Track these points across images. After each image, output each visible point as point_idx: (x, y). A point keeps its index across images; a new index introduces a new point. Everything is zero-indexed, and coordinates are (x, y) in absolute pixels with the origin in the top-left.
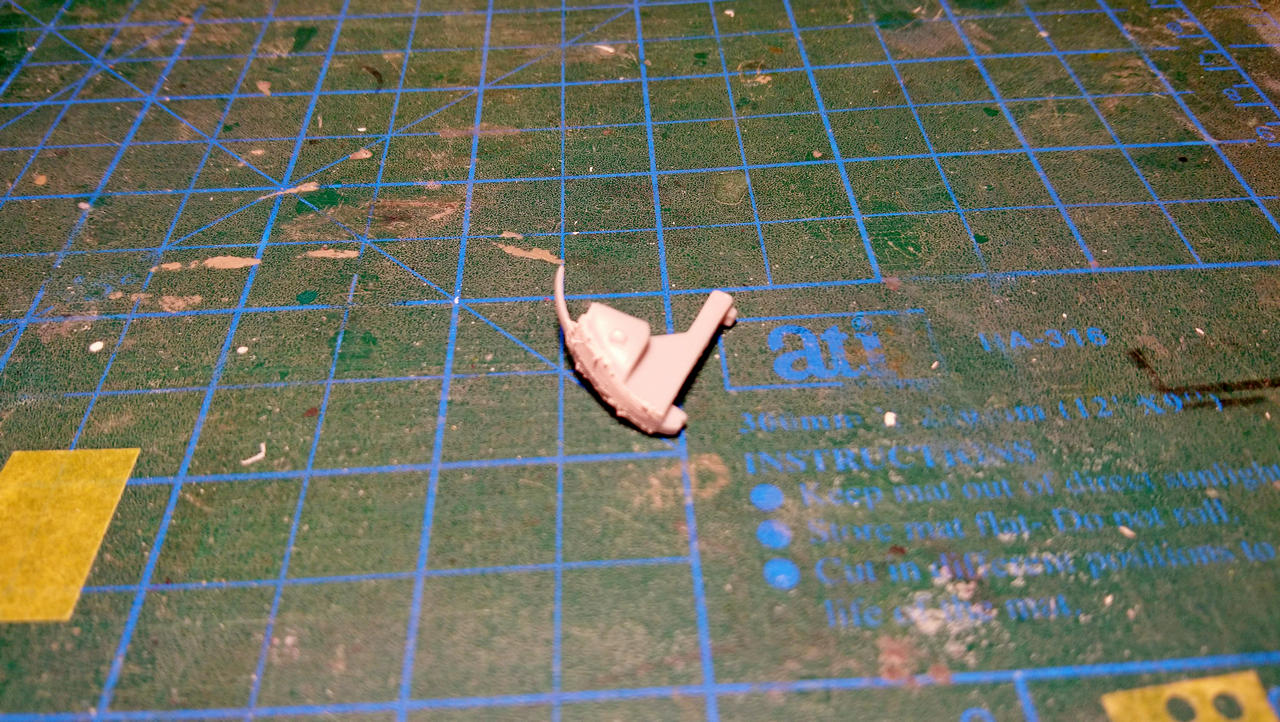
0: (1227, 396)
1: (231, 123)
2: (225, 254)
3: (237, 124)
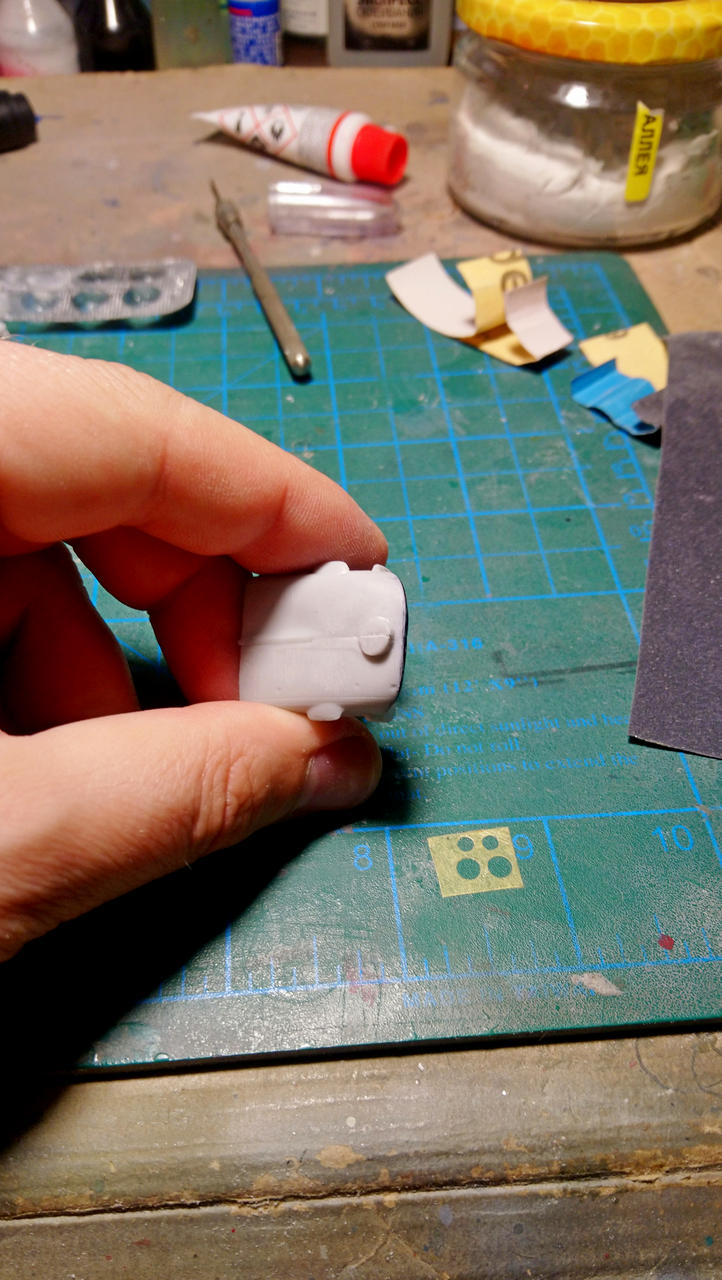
0: (543, 679)
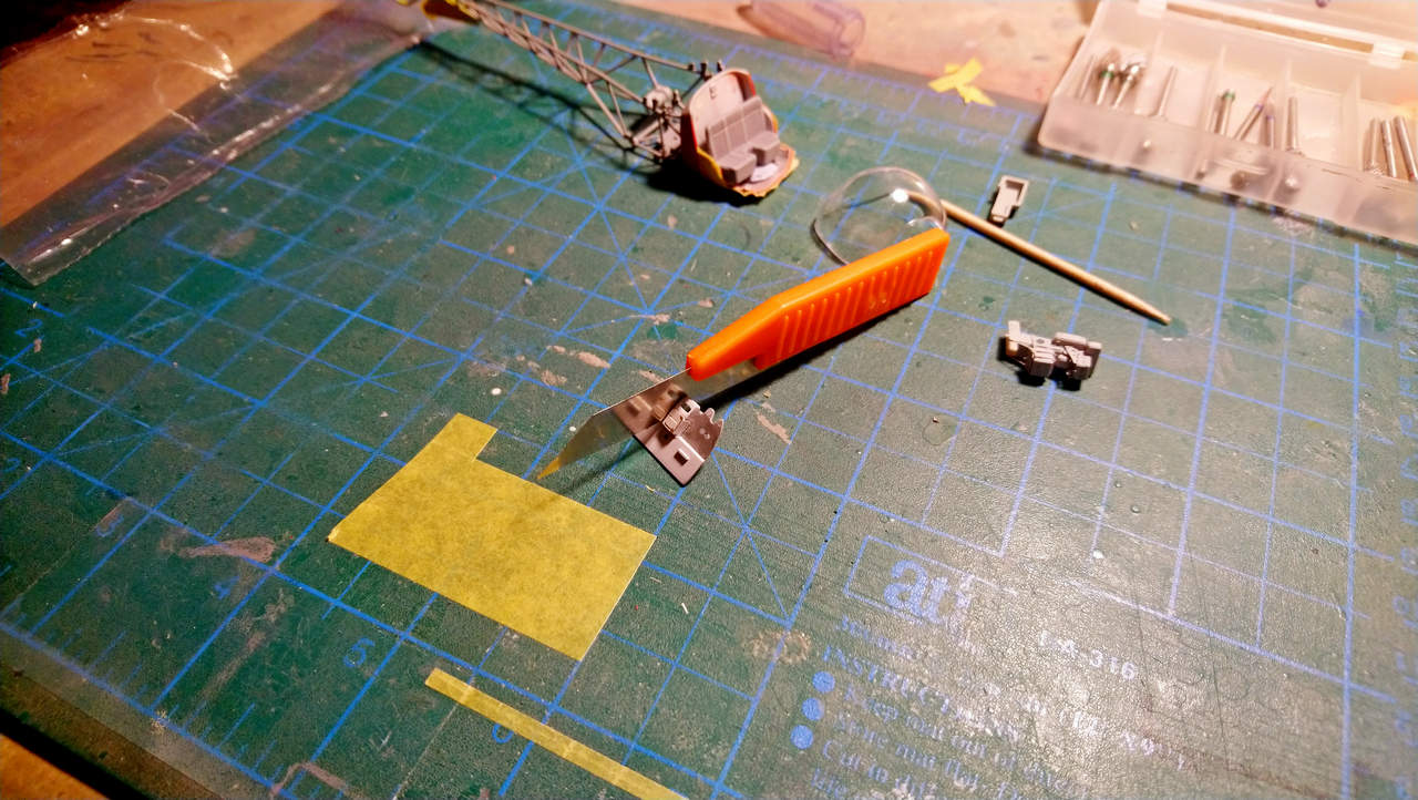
1: (639, 245)
2: (592, 353)
3: (642, 249)
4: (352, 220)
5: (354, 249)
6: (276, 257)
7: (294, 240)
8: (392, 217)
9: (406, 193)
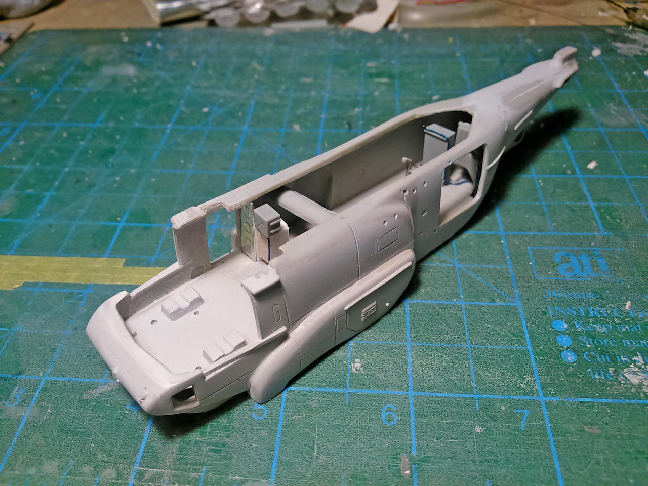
3: (288, 144)
4: (84, 173)
5: (96, 189)
6: (41, 207)
7: (48, 194)
8: (110, 165)
9: (112, 152)
